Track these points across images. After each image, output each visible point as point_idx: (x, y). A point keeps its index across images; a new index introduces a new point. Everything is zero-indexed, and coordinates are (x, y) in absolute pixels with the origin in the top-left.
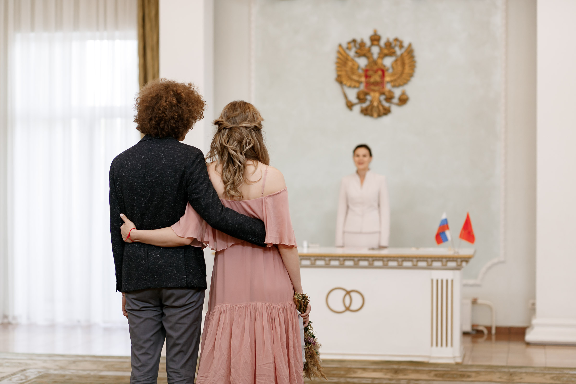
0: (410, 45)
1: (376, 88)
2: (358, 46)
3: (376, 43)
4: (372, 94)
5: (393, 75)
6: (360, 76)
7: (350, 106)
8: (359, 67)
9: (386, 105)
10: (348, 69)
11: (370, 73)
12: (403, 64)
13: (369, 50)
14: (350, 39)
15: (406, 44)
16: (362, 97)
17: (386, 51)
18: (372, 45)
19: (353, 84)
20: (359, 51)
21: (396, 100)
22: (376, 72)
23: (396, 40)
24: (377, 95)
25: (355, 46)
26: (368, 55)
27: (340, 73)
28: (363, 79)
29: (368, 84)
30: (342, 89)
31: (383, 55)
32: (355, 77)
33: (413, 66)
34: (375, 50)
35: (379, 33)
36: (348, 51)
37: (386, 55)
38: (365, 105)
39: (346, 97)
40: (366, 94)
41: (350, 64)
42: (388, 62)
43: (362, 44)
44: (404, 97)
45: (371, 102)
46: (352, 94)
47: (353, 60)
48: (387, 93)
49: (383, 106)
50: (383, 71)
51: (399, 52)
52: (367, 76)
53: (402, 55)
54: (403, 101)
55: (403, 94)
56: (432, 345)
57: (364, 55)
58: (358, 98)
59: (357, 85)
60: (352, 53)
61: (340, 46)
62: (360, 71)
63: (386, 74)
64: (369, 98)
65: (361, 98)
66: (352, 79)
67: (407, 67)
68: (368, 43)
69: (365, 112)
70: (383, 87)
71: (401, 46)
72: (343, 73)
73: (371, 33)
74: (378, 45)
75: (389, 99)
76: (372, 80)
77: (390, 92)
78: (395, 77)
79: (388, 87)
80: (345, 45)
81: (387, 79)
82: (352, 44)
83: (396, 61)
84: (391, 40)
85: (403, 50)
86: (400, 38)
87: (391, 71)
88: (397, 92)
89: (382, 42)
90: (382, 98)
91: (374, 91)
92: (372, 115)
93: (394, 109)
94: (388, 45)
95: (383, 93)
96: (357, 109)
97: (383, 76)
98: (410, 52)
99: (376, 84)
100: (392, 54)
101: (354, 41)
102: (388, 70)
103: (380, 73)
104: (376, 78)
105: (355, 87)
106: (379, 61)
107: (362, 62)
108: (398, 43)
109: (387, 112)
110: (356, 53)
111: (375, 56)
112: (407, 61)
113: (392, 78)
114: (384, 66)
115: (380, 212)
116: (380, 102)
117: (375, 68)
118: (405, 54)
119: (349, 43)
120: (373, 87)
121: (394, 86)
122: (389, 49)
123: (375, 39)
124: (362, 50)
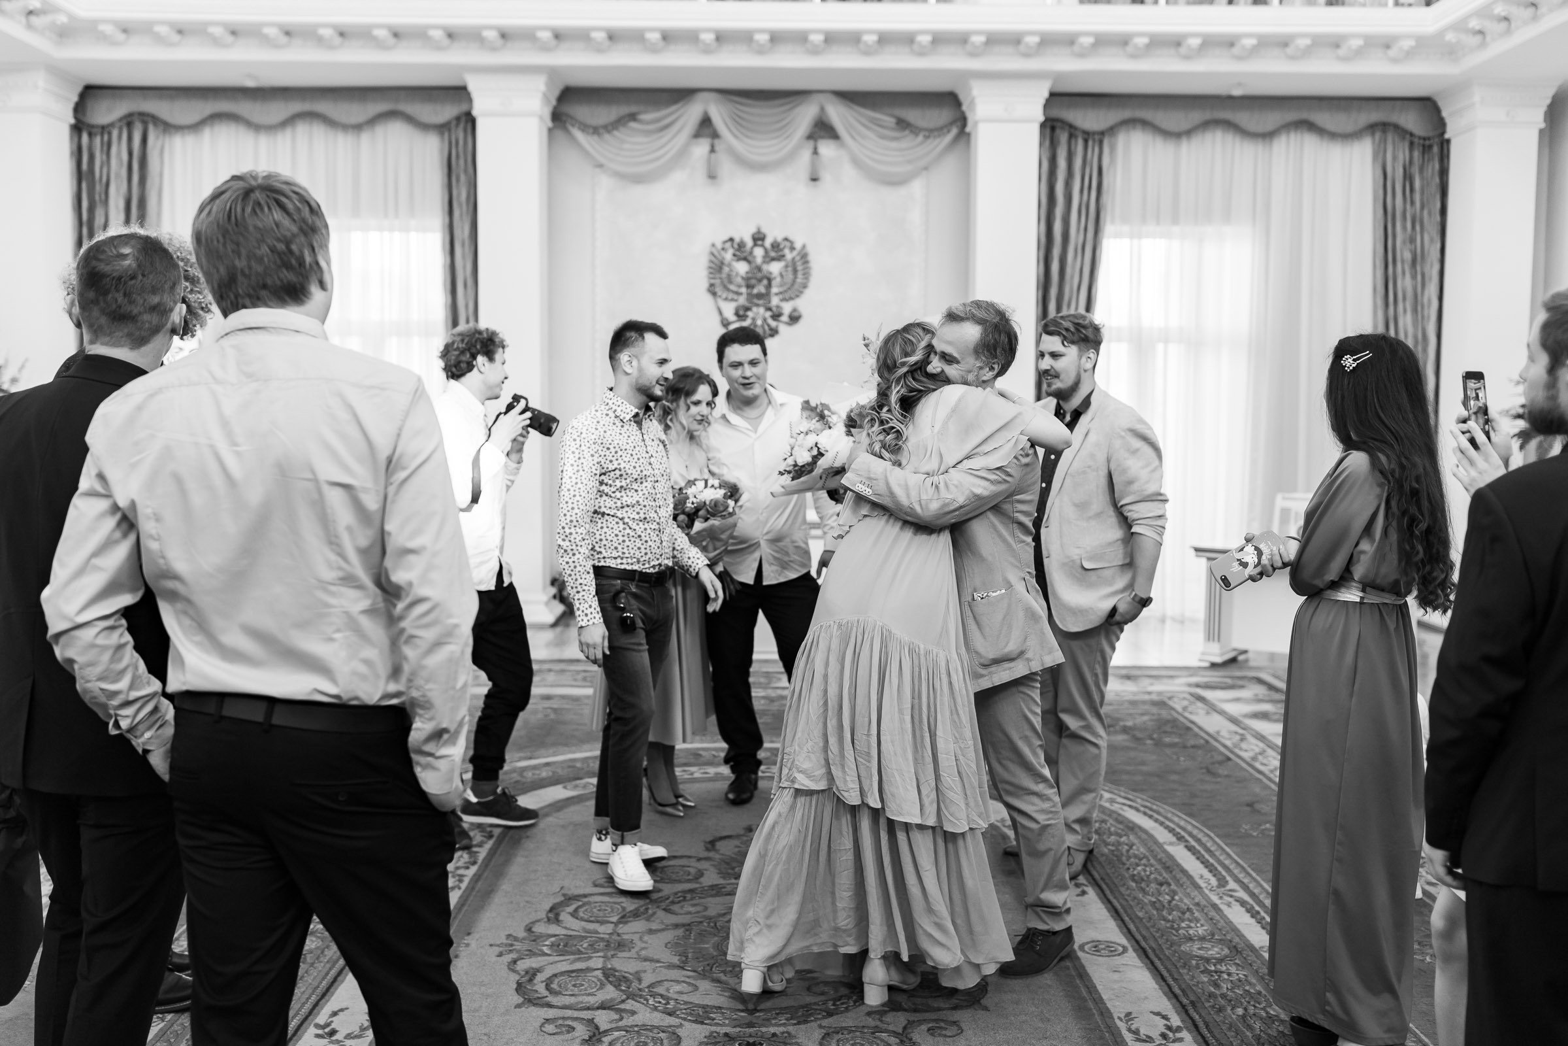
0: (804, 247)
1: (761, 302)
2: (736, 246)
3: (760, 243)
4: (755, 309)
5: (781, 286)
6: (739, 286)
7: (725, 325)
8: (737, 274)
9: (773, 324)
10: (724, 276)
11: (753, 282)
12: (795, 271)
13: (751, 253)
14: (726, 238)
15: (798, 246)
16: (741, 313)
17: (773, 254)
18: (755, 245)
19: (731, 296)
20: (738, 253)
21: (785, 318)
22: (760, 281)
23: (786, 239)
24: (762, 310)
25: (733, 246)
26: (750, 258)
27: (713, 281)
28: (744, 290)
29: (750, 296)
30: (716, 302)
31: (768, 259)
32: (732, 287)
33: (807, 275)
34: (759, 252)
35: (764, 230)
36: (723, 253)
37: (773, 259)
38: (745, 324)
39: (721, 313)
40: (748, 309)
41: (726, 269)
42: (775, 268)
43: (741, 245)
44: (796, 314)
45: (754, 319)
46: (728, 310)
47: (729, 265)
48: (774, 309)
49: (769, 325)
50: (770, 280)
51: (789, 256)
52: (749, 286)
53: (793, 259)
54: (794, 319)
55: (795, 310)
57: (745, 259)
58: (737, 314)
59: (735, 297)
60: (728, 256)
61: (713, 245)
62: (739, 280)
63: (774, 283)
64: (750, 314)
65: (740, 315)
66: (728, 290)
67: (800, 275)
68: (749, 243)
70: (770, 302)
71: (792, 249)
72: (717, 282)
73: (753, 230)
74: (762, 246)
75: (776, 316)
76: (755, 291)
77: (778, 307)
78: (785, 288)
79: (775, 301)
80: (719, 246)
81: (774, 290)
82: (728, 245)
83: (786, 266)
84: (779, 239)
85: (795, 253)
86: (791, 238)
87: (778, 279)
88: (787, 308)
89: (768, 243)
90: (768, 314)
91: (757, 305)
93: (783, 329)
94: (776, 246)
95: (769, 309)
97: (769, 286)
98: (804, 256)
99: (760, 296)
100: (780, 258)
101: (731, 240)
102: (775, 278)
103: (765, 282)
104: (760, 289)
105: (732, 300)
106: (765, 267)
107: (742, 268)
108: (788, 244)
109: (774, 333)
110: (734, 255)
111: (759, 260)
112: (800, 268)
113: (781, 289)
114: (771, 273)
116: (765, 320)
117: (759, 275)
118: (798, 258)
119: (725, 242)
120: (756, 301)
121: (784, 300)
122: (776, 251)
123: (758, 238)
124: (741, 252)
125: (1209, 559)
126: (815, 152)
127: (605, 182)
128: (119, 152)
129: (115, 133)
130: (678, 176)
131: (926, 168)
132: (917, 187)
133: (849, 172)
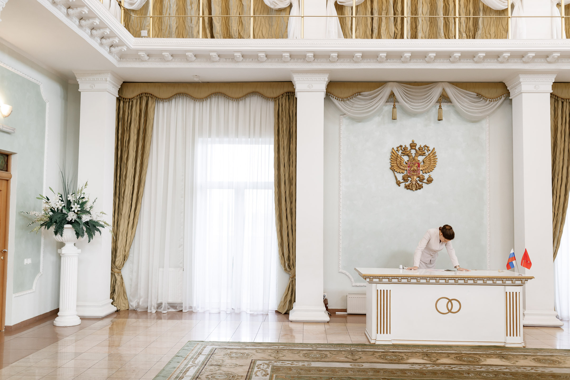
0: (434, 149)
1: (415, 174)
2: (403, 149)
3: (413, 147)
4: (412, 177)
6: (405, 167)
7: (398, 184)
8: (404, 161)
9: (420, 183)
10: (398, 162)
11: (411, 165)
12: (430, 160)
13: (410, 152)
14: (398, 145)
15: (431, 149)
17: (420, 153)
18: (412, 149)
19: (401, 171)
21: (425, 181)
22: (414, 164)
23: (426, 146)
24: (415, 177)
26: (409, 155)
27: (393, 165)
28: (407, 168)
29: (410, 171)
30: (394, 173)
31: (417, 155)
32: (402, 167)
33: (435, 162)
34: (413, 152)
35: (415, 142)
36: (397, 152)
37: (420, 155)
38: (407, 183)
39: (396, 178)
40: (408, 177)
41: (399, 159)
42: (421, 159)
43: (405, 149)
44: (430, 179)
45: (411, 181)
46: (400, 177)
47: (400, 157)
48: (420, 177)
49: (418, 184)
51: (427, 153)
52: (409, 167)
53: (429, 155)
54: (430, 181)
55: (430, 177)
57: (407, 155)
58: (403, 179)
59: (403, 171)
60: (400, 153)
61: (393, 149)
62: (405, 164)
63: (420, 165)
64: (410, 179)
65: (405, 179)
66: (399, 168)
67: (432, 162)
68: (409, 148)
69: (407, 187)
70: (419, 174)
71: (428, 150)
72: (395, 165)
73: (410, 142)
74: (415, 149)
75: (422, 180)
76: (412, 169)
77: (422, 176)
78: (425, 167)
79: (421, 173)
80: (395, 149)
81: (421, 168)
82: (400, 148)
83: (426, 158)
84: (422, 146)
85: (430, 152)
86: (427, 146)
87: (422, 164)
88: (426, 176)
89: (417, 148)
90: (418, 179)
91: (413, 175)
92: (412, 190)
93: (425, 186)
94: (421, 149)
95: (418, 177)
96: (403, 185)
98: (434, 153)
99: (414, 171)
100: (423, 154)
101: (401, 146)
103: (417, 165)
104: (414, 168)
105: (402, 173)
106: (416, 158)
107: (406, 158)
108: (426, 148)
109: (420, 187)
110: (402, 153)
111: (414, 155)
112: (432, 159)
114: (419, 161)
116: (416, 182)
117: (414, 162)
118: (431, 154)
119: (398, 147)
120: (412, 173)
121: (425, 173)
122: (421, 151)
123: (413, 145)
124: (405, 151)
126: (440, 107)
127: (345, 122)
129: (134, 102)
130: (377, 119)
131: (489, 115)
132: (485, 124)
133: (453, 117)
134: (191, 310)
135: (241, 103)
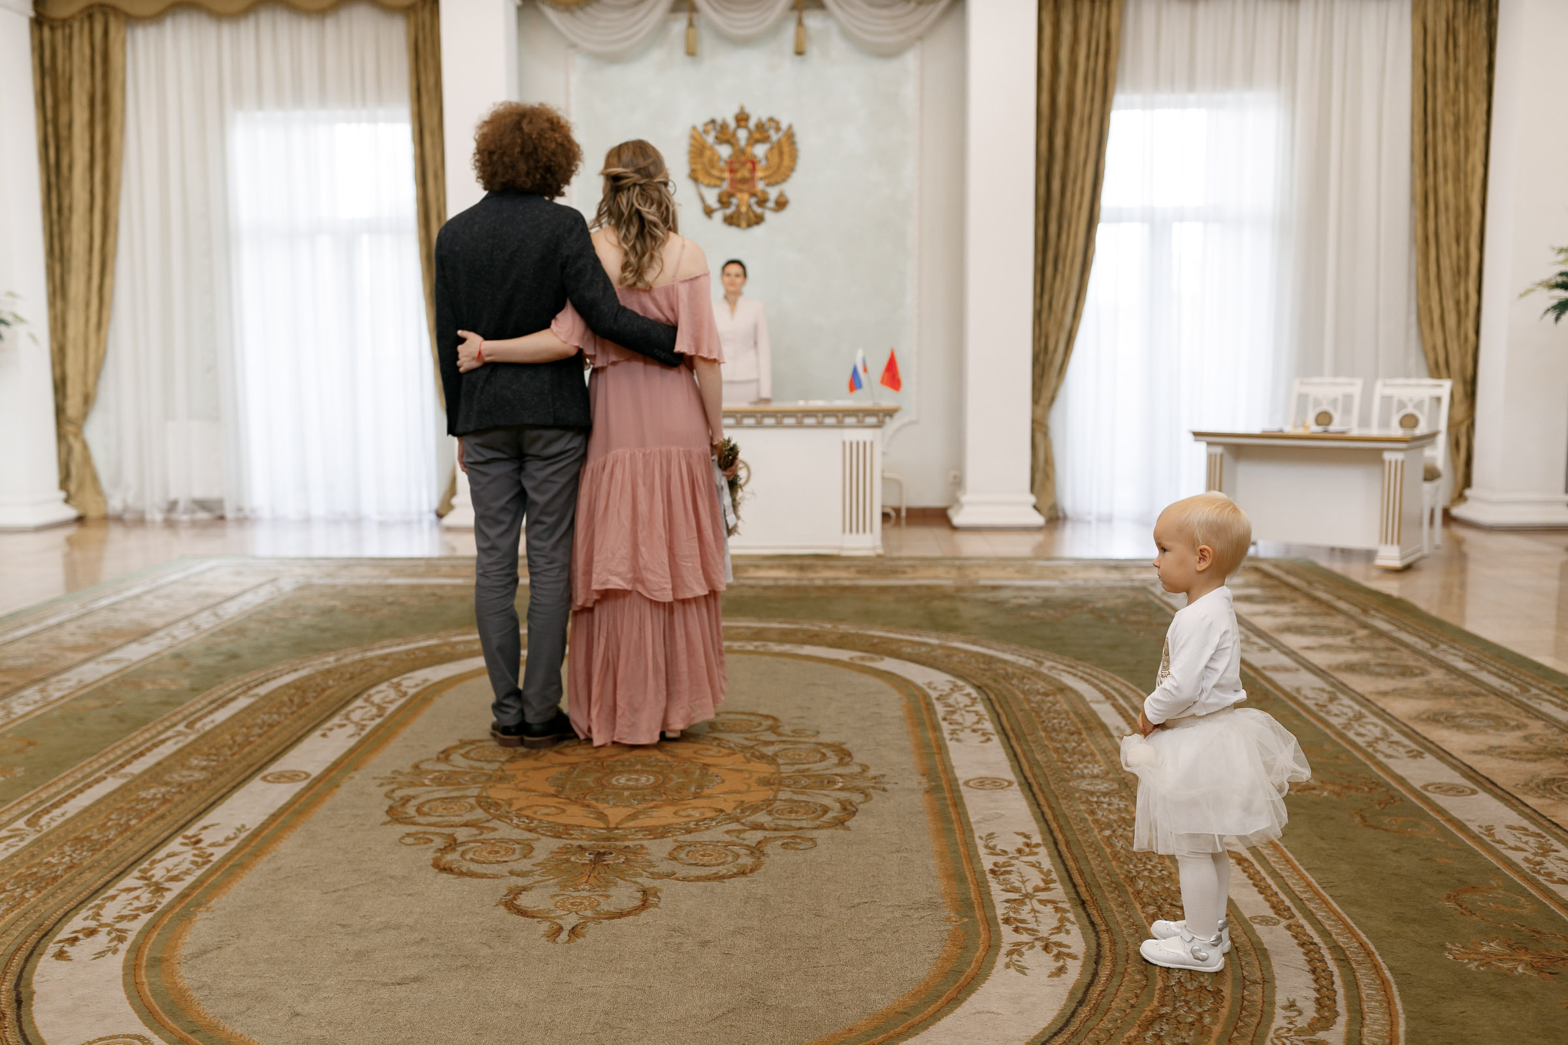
0: (790, 127)
1: (745, 187)
2: (718, 128)
3: (743, 123)
4: (739, 195)
5: (767, 168)
6: (722, 171)
7: (709, 212)
8: (720, 158)
9: (758, 210)
10: (706, 160)
11: (736, 166)
12: (781, 153)
13: (734, 134)
14: (707, 119)
15: (784, 126)
16: (725, 199)
17: (757, 136)
18: (739, 126)
19: (713, 181)
20: (720, 136)
21: (771, 204)
22: (744, 164)
23: (771, 120)
24: (746, 196)
25: (715, 129)
26: (733, 141)
27: (694, 167)
28: (727, 175)
29: (733, 182)
30: (698, 188)
31: (753, 141)
32: (715, 172)
33: (794, 157)
34: (742, 135)
35: (748, 110)
36: (704, 136)
37: (758, 141)
38: (729, 211)
39: (703, 199)
40: (731, 195)
41: (708, 153)
42: (760, 150)
43: (724, 127)
44: (782, 200)
45: (738, 206)
46: (712, 197)
47: (711, 149)
48: (759, 194)
49: (754, 212)
50: (754, 163)
51: (775, 137)
52: (732, 171)
53: (779, 142)
54: (781, 204)
55: (781, 195)
56: (844, 531)
57: (728, 142)
58: (720, 201)
59: (718, 182)
60: (710, 139)
61: (694, 128)
62: (722, 164)
63: (758, 167)
64: (734, 201)
65: (724, 202)
66: (709, 175)
67: (786, 158)
68: (732, 124)
69: (730, 221)
70: (754, 186)
71: (778, 129)
72: (698, 167)
73: (735, 110)
74: (746, 127)
75: (762, 202)
76: (739, 175)
77: (764, 192)
78: (770, 172)
79: (760, 186)
80: (700, 128)
81: (759, 174)
82: (710, 127)
83: (771, 149)
84: (764, 119)
85: (781, 134)
86: (777, 117)
87: (764, 163)
88: (773, 193)
89: (752, 123)
90: (753, 200)
91: (741, 191)
92: (738, 226)
93: (769, 216)
94: (760, 127)
95: (753, 195)
96: (718, 216)
97: (754, 170)
98: (790, 136)
99: (744, 181)
100: (765, 139)
101: (713, 122)
102: (760, 161)
103: (749, 166)
104: (744, 173)
105: (715, 186)
106: (749, 150)
107: (725, 151)
108: (773, 125)
109: (759, 220)
110: (717, 138)
111: (743, 143)
112: (786, 149)
113: (767, 173)
114: (755, 156)
115: (757, 353)
116: (749, 206)
117: (743, 159)
118: (784, 140)
119: (706, 125)
120: (740, 186)
121: (769, 185)
122: (761, 133)
123: (742, 119)
124: (724, 135)
125: (1209, 444)
126: (800, 23)
127: (579, 63)
128: (81, 47)
129: (76, 26)
130: (657, 55)
131: (920, 38)
132: (911, 60)
133: (838, 45)
134: (241, 515)
135: (330, 23)
